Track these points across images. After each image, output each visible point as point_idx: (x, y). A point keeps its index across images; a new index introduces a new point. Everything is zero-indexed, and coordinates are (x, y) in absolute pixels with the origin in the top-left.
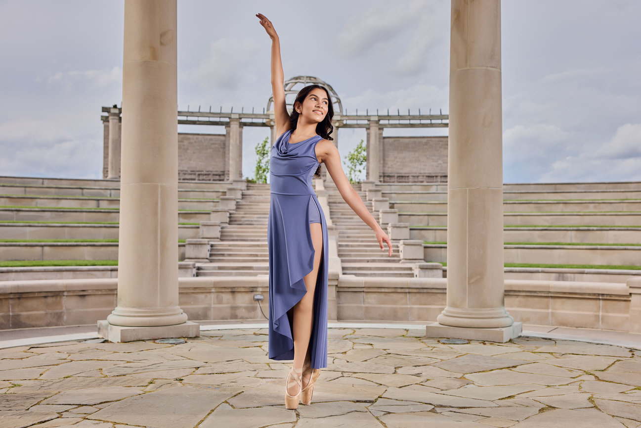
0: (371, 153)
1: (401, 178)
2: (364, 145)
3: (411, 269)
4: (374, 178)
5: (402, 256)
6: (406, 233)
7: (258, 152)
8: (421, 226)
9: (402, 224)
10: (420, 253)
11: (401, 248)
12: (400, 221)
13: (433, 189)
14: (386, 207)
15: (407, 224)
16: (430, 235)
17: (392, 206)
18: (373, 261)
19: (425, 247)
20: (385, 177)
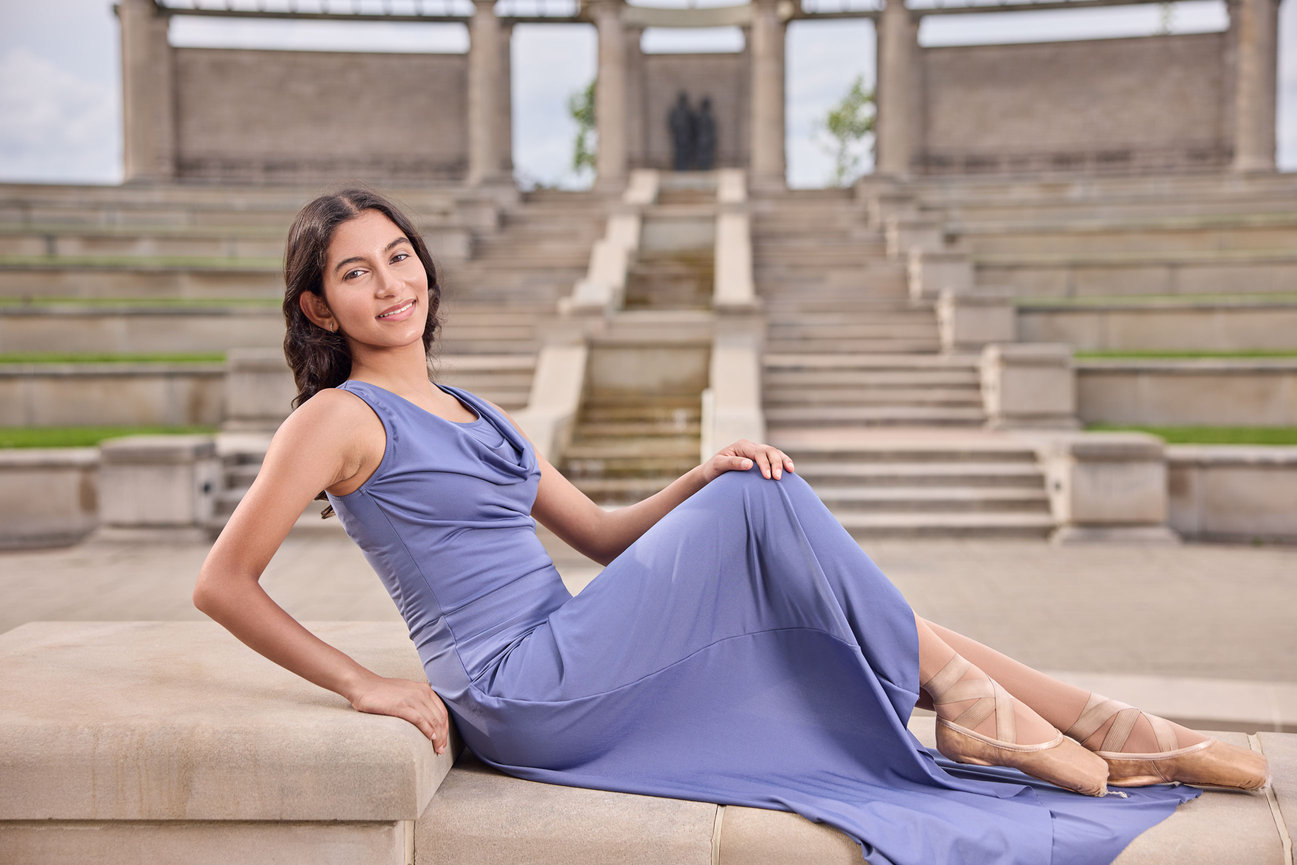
0: (889, 109)
1: (977, 164)
2: (868, 86)
3: (1030, 456)
4: (894, 165)
5: (992, 402)
6: (1001, 321)
7: (577, 115)
8: (1053, 298)
9: (989, 292)
10: (1060, 394)
11: (990, 374)
12: (979, 282)
13: (1076, 192)
14: (933, 242)
15: (1007, 292)
16: (1086, 330)
17: (951, 238)
18: (890, 423)
19: (1082, 373)
20: (928, 163)
